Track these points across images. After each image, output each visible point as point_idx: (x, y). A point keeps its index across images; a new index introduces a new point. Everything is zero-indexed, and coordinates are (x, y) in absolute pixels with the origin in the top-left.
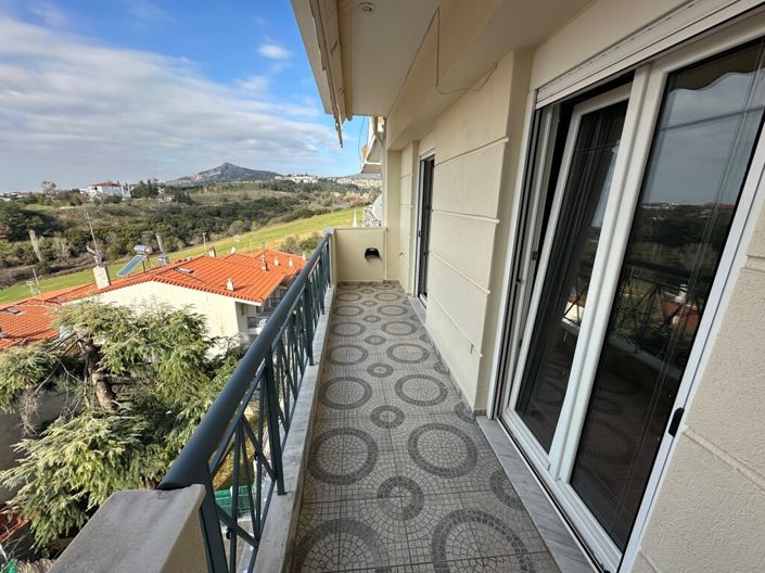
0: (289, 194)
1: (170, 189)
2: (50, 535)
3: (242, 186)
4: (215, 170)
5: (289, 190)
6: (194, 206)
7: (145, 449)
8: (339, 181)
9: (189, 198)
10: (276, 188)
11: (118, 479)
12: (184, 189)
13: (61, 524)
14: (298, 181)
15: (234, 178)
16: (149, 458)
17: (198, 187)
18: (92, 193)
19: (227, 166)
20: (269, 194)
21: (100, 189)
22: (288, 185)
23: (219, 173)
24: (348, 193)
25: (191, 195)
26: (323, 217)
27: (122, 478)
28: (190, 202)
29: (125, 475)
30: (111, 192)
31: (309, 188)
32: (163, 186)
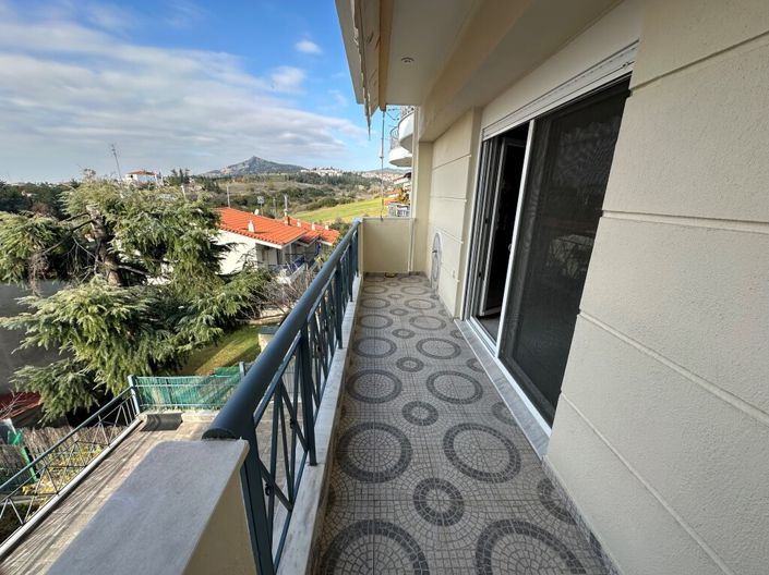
0: (314, 186)
1: (200, 179)
2: (57, 411)
3: (268, 178)
4: (244, 164)
5: (314, 182)
6: (222, 195)
7: (154, 334)
8: (363, 175)
9: (218, 187)
10: (301, 180)
11: (126, 357)
12: (214, 180)
13: (69, 402)
14: (323, 175)
15: (262, 171)
16: (158, 342)
17: (227, 179)
18: (127, 179)
19: (255, 160)
20: (295, 185)
21: (135, 177)
22: (313, 177)
23: (247, 166)
24: (372, 186)
25: (220, 185)
26: (346, 205)
27: (129, 356)
28: (219, 191)
29: (133, 355)
30: (145, 179)
31: (333, 181)
32: (193, 177)
